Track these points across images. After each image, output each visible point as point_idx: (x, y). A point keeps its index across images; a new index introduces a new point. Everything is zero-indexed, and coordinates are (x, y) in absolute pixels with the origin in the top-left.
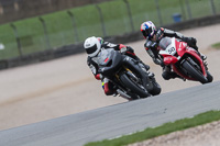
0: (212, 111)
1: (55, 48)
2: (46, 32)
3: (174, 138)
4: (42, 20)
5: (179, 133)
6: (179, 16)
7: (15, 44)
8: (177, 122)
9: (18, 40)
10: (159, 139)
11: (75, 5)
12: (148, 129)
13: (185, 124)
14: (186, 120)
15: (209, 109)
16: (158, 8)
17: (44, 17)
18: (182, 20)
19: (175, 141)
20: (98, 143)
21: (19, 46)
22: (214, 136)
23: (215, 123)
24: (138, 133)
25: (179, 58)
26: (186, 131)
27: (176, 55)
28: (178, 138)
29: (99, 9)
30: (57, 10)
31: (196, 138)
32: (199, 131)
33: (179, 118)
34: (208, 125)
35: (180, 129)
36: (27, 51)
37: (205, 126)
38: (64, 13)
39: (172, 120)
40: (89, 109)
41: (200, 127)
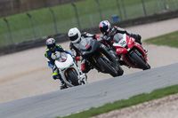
0: (143, 94)
1: (17, 43)
2: (9, 30)
3: (113, 116)
4: (6, 21)
5: (117, 111)
8: (116, 102)
11: (33, 9)
12: (92, 108)
13: (122, 104)
14: (123, 101)
15: (141, 92)
16: (100, 10)
17: (7, 18)
18: (119, 20)
22: (145, 114)
23: (146, 103)
24: (84, 112)
25: (129, 50)
26: (123, 110)
27: (127, 47)
28: (117, 116)
29: (52, 12)
30: (19, 12)
31: (131, 115)
32: (133, 110)
33: (117, 99)
34: (140, 105)
35: (118, 108)
37: (138, 106)
38: (24, 15)
40: (44, 93)
41: (134, 107)
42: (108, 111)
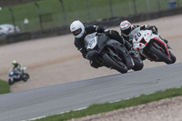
2: (64, 11)
3: (163, 105)
5: (168, 100)
6: (175, 3)
7: (38, 20)
8: (167, 91)
9: (40, 16)
10: (151, 104)
12: (143, 95)
13: (173, 93)
14: (174, 90)
18: (176, 6)
19: (165, 107)
20: (101, 105)
21: (41, 22)
24: (134, 98)
26: (174, 99)
28: (167, 105)
33: (169, 88)
35: (169, 97)
36: (47, 26)
39: (163, 89)
42: (159, 99)
